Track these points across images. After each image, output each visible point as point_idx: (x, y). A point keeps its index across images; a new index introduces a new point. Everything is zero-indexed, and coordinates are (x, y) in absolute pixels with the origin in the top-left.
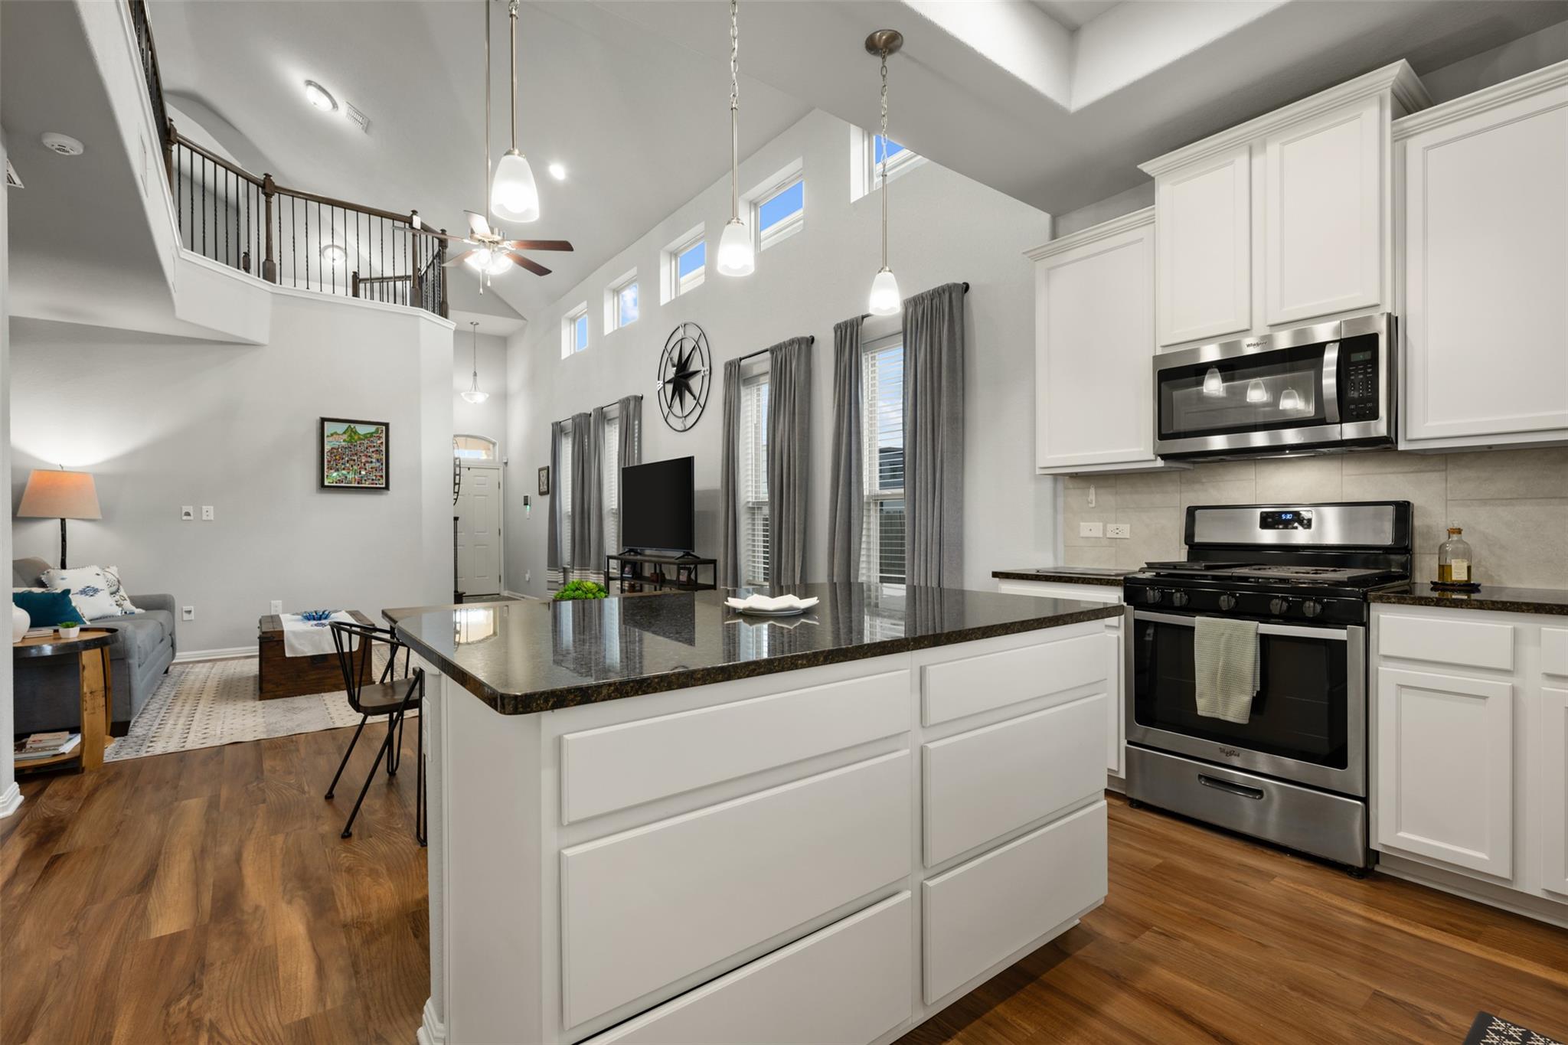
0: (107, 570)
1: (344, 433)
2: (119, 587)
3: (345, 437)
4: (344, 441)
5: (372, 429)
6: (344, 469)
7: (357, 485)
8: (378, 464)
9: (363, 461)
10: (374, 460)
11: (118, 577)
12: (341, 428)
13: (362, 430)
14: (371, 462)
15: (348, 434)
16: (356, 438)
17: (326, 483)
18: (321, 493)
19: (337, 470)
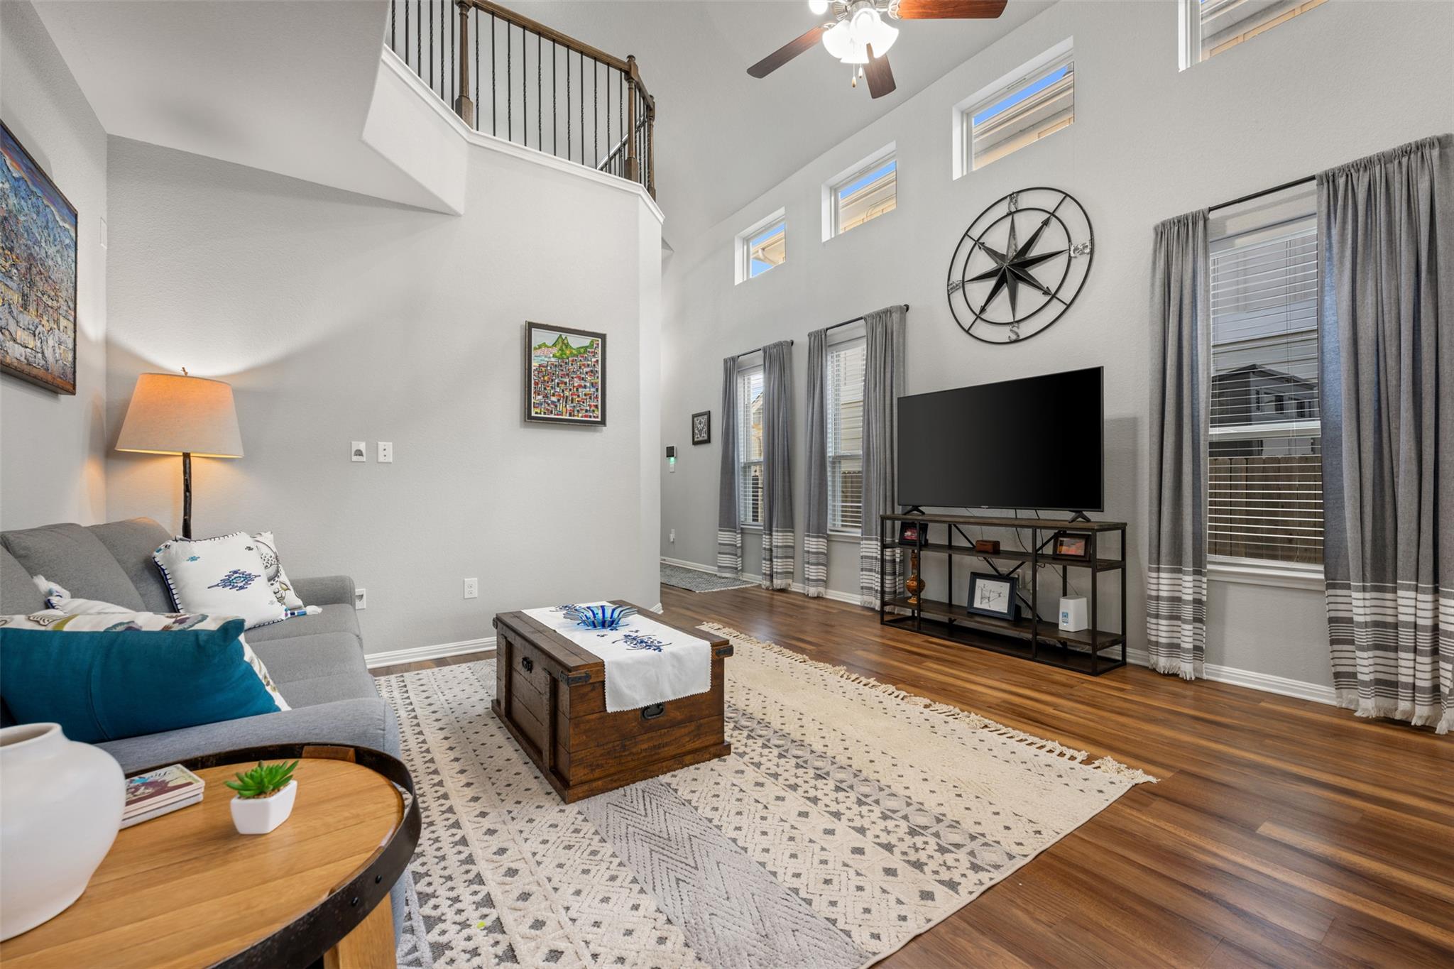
0: (259, 538)
1: (554, 345)
2: (278, 567)
3: (555, 351)
4: (554, 356)
5: (586, 341)
6: (554, 395)
7: (568, 417)
8: (593, 390)
9: (576, 384)
10: (588, 385)
11: (275, 550)
12: (551, 337)
13: (576, 342)
14: (585, 387)
15: (558, 347)
16: (568, 352)
17: (533, 414)
18: (526, 427)
19: (546, 396)
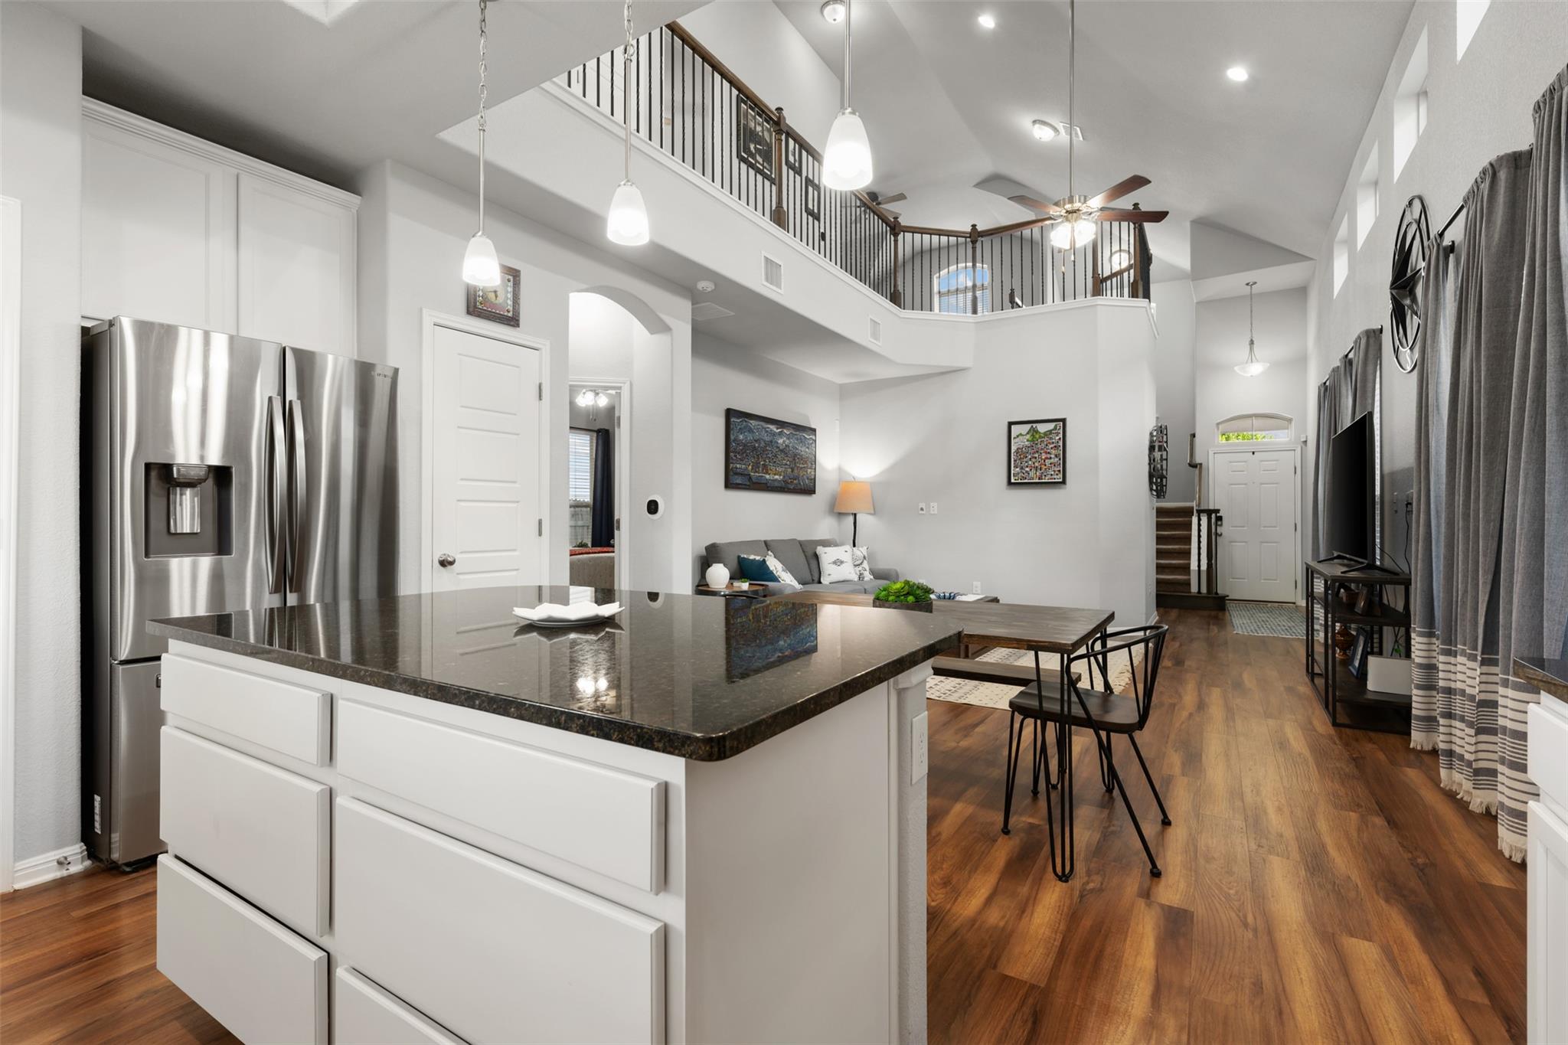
1: (1028, 433)
2: (863, 561)
3: (1028, 437)
4: (1028, 440)
5: (1051, 426)
6: (1027, 467)
7: (1037, 481)
8: (1057, 459)
9: (1043, 457)
10: (1053, 456)
12: (1025, 429)
13: (1042, 428)
14: (1051, 458)
15: (1031, 434)
16: (1037, 436)
17: (1013, 481)
18: (1008, 489)
19: (1022, 468)
